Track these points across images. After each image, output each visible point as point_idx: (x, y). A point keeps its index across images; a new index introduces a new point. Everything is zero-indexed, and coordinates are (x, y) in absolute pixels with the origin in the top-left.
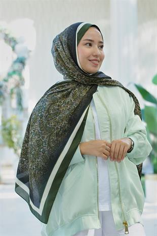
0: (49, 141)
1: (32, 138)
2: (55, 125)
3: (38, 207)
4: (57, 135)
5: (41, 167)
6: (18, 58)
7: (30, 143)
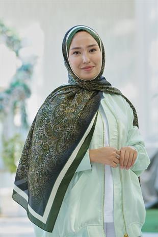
0: (57, 147)
1: (35, 142)
2: (62, 131)
3: (42, 215)
4: (65, 140)
5: (45, 172)
6: (23, 66)
7: (33, 148)
